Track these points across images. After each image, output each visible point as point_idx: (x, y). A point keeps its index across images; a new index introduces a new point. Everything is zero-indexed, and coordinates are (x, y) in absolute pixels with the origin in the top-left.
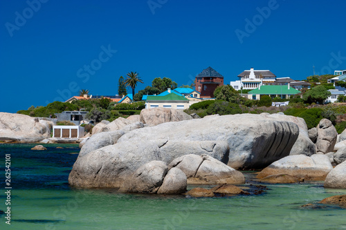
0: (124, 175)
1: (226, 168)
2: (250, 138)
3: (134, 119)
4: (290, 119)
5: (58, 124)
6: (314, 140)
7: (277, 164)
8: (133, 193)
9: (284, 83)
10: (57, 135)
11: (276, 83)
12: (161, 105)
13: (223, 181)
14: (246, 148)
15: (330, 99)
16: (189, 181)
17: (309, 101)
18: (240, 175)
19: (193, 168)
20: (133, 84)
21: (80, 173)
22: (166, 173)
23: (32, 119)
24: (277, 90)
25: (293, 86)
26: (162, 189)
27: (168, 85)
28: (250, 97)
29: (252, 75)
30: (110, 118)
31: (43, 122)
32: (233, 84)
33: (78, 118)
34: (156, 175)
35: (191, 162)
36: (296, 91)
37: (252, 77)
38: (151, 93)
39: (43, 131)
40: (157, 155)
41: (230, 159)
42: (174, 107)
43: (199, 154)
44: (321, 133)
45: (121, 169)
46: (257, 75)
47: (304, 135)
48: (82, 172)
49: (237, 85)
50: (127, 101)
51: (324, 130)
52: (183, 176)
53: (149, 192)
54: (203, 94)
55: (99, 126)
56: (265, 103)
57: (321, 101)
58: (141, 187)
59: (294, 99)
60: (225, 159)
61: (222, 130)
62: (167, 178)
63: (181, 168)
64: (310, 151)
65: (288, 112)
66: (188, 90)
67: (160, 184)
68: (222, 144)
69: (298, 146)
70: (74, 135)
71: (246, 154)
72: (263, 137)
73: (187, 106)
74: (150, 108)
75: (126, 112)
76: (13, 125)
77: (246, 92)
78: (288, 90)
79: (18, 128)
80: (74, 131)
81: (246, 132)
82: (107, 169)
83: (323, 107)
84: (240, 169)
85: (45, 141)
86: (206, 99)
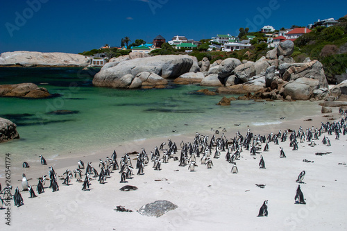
0: (116, 81)
1: (160, 78)
2: (172, 65)
3: (126, 57)
4: (190, 57)
5: (95, 58)
6: (200, 66)
7: (182, 76)
8: (119, 88)
9: (191, 42)
10: (94, 64)
11: (188, 42)
12: (138, 51)
13: (159, 83)
14: (170, 69)
15: (209, 49)
16: (143, 84)
17: (201, 50)
18: (166, 81)
19: (146, 78)
20: (127, 42)
21: (97, 79)
22: (133, 79)
23: (84, 57)
24: (188, 45)
25: (194, 43)
26: (131, 86)
27: (142, 42)
28: (176, 48)
29: (178, 39)
30: (117, 56)
31: (88, 58)
32: (169, 42)
33: (103, 56)
34: (129, 80)
35: (145, 75)
36: (196, 45)
37: (177, 39)
38: (134, 45)
39: (89, 62)
40: (130, 72)
41: (163, 74)
42: (144, 52)
43: (149, 72)
44: (203, 63)
45: (115, 78)
46: (180, 39)
47: (196, 64)
48: (98, 79)
49: (171, 42)
50: (124, 49)
51: (205, 62)
52: (140, 81)
53: (126, 88)
54: (157, 46)
55: (112, 59)
56: (182, 51)
57: (206, 50)
58: (122, 85)
59: (195, 49)
60: (160, 74)
61: (160, 61)
62: (133, 82)
63: (141, 78)
64: (198, 70)
65: (190, 54)
66: (150, 45)
67: (130, 84)
68: (159, 67)
69: (193, 69)
70: (102, 63)
71: (170, 72)
72: (177, 65)
73: (149, 51)
74: (134, 52)
75: (124, 53)
76: (76, 59)
77: (175, 46)
78: (192, 45)
79: (78, 60)
80: (101, 62)
81: (171, 63)
82: (108, 78)
83: (206, 53)
84: (167, 78)
85: (89, 66)
86: (157, 48)
